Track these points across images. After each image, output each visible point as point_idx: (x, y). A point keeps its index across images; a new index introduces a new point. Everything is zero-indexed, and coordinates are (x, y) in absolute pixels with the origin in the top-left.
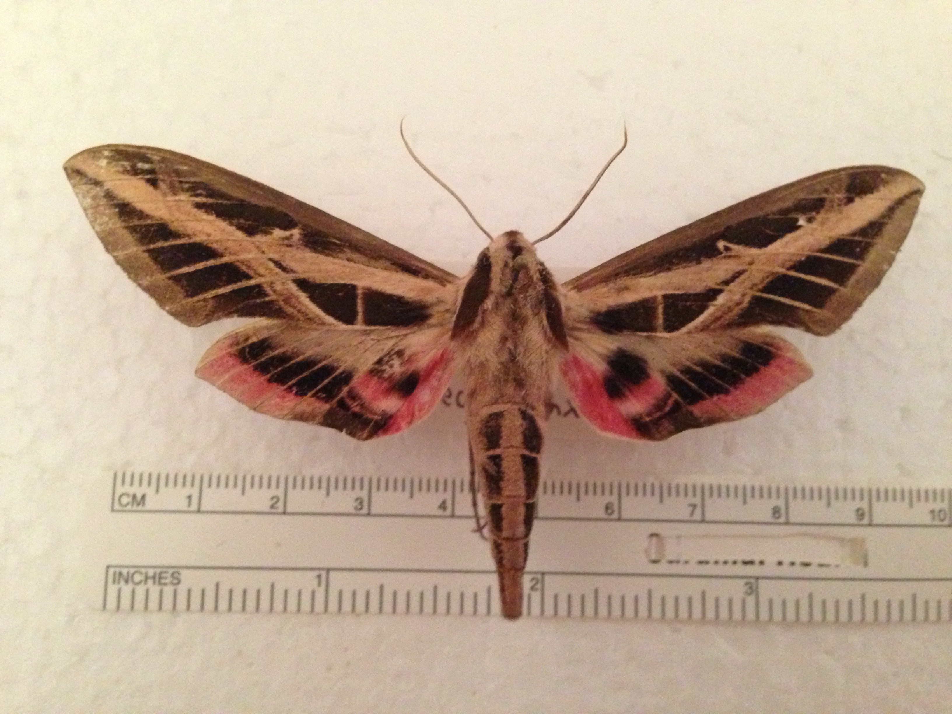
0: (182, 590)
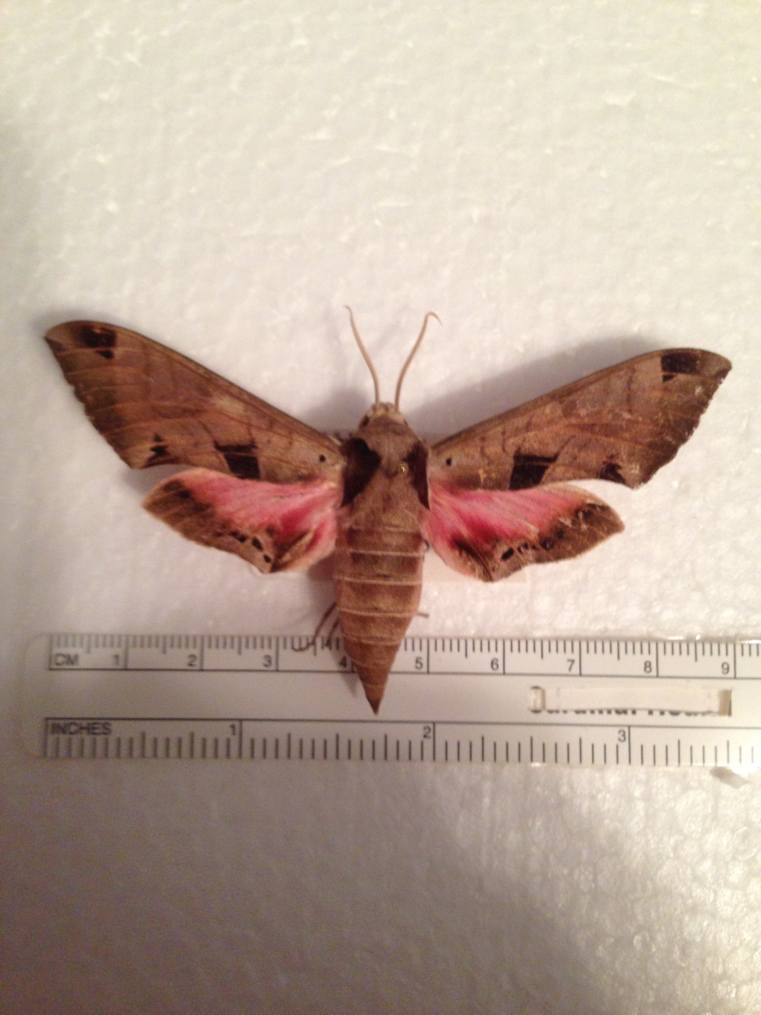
0: (112, 739)
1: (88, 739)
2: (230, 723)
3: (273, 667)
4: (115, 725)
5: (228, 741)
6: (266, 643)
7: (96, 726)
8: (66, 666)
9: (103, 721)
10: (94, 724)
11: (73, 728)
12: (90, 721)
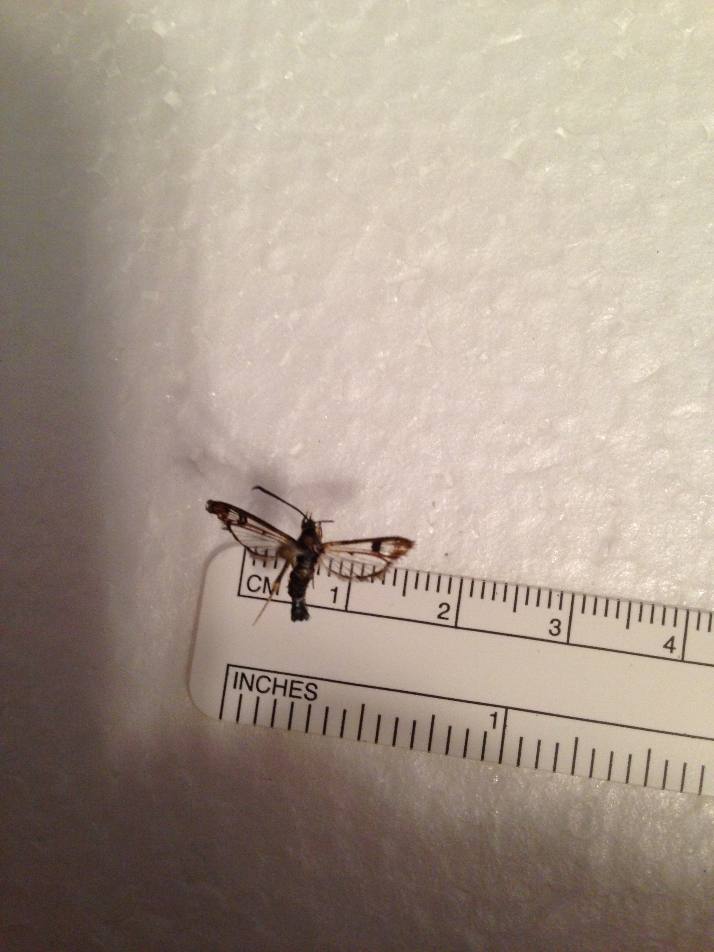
1: (284, 702)
2: (493, 710)
3: (562, 637)
4: (323, 687)
5: (486, 734)
6: (555, 600)
7: (295, 685)
8: (260, 594)
9: (306, 681)
10: (293, 682)
11: (264, 684)
12: (290, 678)
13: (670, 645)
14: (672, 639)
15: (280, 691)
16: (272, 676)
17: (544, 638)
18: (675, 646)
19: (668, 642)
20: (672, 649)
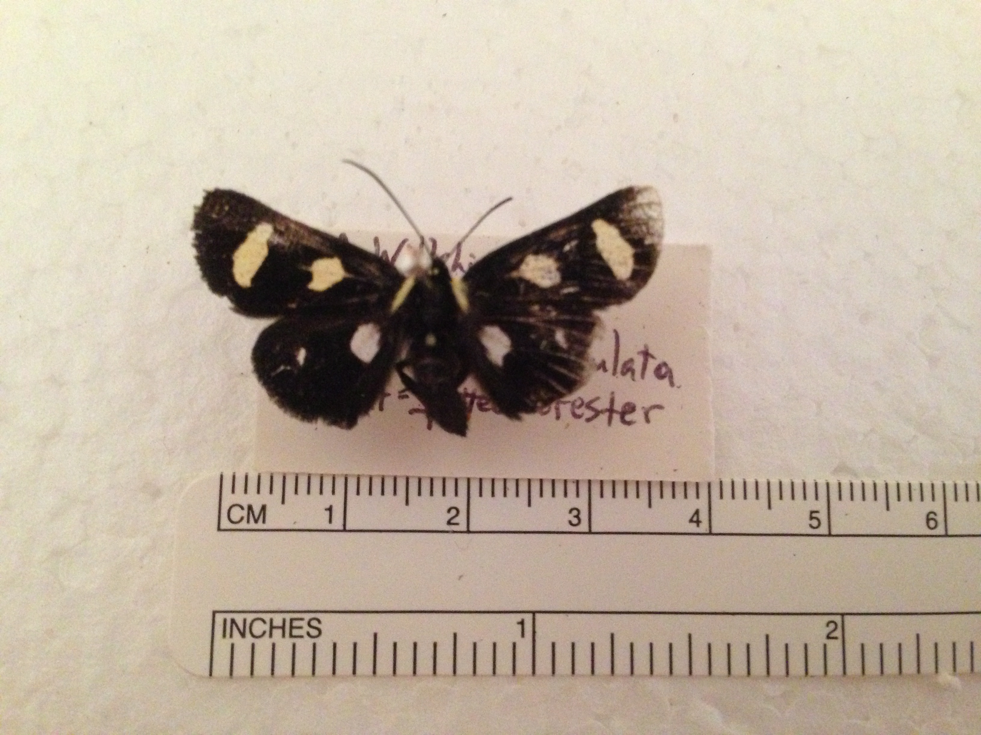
13: (695, 519)
14: (697, 512)
15: (277, 633)
16: (267, 617)
17: (564, 530)
18: (700, 519)
19: (693, 517)
20: (698, 522)
